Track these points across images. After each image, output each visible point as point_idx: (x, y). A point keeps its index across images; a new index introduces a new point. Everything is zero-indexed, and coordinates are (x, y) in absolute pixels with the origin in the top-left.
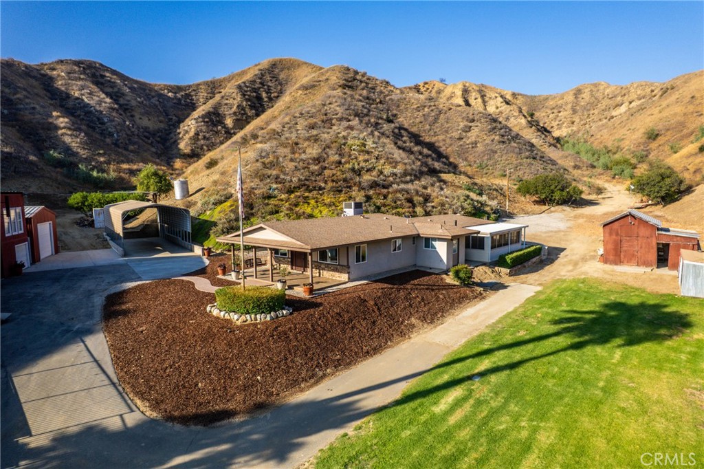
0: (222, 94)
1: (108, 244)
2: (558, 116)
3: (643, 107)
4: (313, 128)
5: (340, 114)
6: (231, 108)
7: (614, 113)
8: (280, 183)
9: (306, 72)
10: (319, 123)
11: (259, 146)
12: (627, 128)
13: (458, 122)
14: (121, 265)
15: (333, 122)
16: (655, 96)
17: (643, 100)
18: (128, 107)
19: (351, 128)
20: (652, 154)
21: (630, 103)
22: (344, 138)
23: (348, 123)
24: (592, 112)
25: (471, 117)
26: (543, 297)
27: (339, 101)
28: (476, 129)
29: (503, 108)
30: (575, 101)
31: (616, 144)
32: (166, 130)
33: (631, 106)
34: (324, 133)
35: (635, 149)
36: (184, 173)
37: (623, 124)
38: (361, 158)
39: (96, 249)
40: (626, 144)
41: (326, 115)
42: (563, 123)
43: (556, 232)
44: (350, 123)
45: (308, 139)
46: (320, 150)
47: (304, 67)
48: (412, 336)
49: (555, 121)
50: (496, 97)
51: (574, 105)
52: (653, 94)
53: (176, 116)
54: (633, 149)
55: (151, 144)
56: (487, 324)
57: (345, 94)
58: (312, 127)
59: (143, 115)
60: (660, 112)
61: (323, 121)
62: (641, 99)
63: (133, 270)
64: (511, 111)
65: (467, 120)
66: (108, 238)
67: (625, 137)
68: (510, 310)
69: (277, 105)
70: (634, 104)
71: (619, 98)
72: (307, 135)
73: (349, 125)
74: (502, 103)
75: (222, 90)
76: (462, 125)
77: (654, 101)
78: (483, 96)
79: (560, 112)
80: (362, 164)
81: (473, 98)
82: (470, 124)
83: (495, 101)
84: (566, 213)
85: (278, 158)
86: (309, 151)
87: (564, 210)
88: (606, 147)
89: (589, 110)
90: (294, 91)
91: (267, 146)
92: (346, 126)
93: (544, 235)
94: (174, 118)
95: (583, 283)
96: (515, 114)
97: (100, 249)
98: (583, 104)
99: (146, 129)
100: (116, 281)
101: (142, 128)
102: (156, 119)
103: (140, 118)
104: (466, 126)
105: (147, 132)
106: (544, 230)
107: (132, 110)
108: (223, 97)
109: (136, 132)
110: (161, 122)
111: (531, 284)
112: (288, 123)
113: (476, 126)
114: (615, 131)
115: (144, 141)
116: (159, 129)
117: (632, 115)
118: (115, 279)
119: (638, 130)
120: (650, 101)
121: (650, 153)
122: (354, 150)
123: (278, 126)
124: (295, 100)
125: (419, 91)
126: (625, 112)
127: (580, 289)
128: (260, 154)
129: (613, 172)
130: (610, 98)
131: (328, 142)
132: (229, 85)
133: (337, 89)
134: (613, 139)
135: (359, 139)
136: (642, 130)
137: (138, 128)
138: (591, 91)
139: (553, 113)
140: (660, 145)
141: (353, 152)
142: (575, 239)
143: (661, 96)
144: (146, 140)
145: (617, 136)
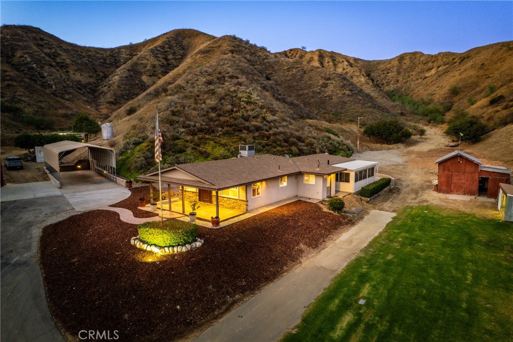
0: (139, 56)
1: (48, 177)
2: (387, 76)
3: (447, 70)
4: (211, 84)
5: (231, 73)
6: (145, 67)
7: (427, 75)
8: (186, 127)
9: (203, 40)
10: (216, 80)
11: (169, 98)
12: (436, 85)
13: (319, 80)
14: (58, 197)
15: (226, 79)
16: (456, 63)
17: (447, 66)
18: (64, 64)
19: (240, 84)
20: (455, 105)
21: (438, 67)
22: (235, 91)
23: (237, 80)
24: (411, 73)
25: (328, 76)
26: (399, 223)
27: (230, 63)
28: (332, 86)
29: (348, 70)
30: (399, 65)
31: (430, 98)
32: (94, 83)
33: (439, 69)
34: (219, 88)
35: (443, 102)
36: (109, 117)
37: (434, 82)
38: (248, 108)
39: (37, 181)
40: (436, 98)
41: (220, 73)
42: (391, 81)
43: (396, 165)
44: (239, 80)
45: (206, 93)
46: (217, 101)
47: (201, 36)
48: (302, 260)
49: (385, 80)
50: (343, 61)
51: (399, 68)
52: (455, 61)
53: (102, 73)
54: (441, 101)
55: (83, 94)
56: (361, 248)
57: (234, 57)
58: (209, 83)
59: (76, 71)
60: (460, 75)
61: (218, 78)
62: (446, 65)
63: (68, 202)
64: (354, 72)
65: (325, 79)
66: (48, 172)
67: (435, 92)
68: (377, 234)
69: (181, 65)
70: (441, 68)
71: (430, 64)
72: (206, 89)
73: (238, 81)
74: (347, 65)
75: (138, 53)
76: (321, 82)
77: (455, 66)
78: (334, 60)
79: (388, 73)
80: (250, 113)
81: (326, 61)
82: (327, 82)
83: (342, 64)
84: (400, 150)
85: (184, 108)
86: (208, 101)
87: (399, 148)
88: (422, 100)
89: (409, 72)
90: (194, 54)
91: (175, 98)
92: (236, 82)
93: (388, 168)
94: (101, 74)
95: (427, 209)
96: (357, 74)
97: (40, 181)
98: (404, 67)
99: (79, 82)
100: (53, 213)
101: (76, 81)
102: (87, 74)
103: (74, 74)
104: (324, 83)
105: (80, 85)
106: (388, 164)
107: (67, 67)
108: (138, 58)
109: (71, 84)
110: (91, 77)
111: (387, 211)
112: (191, 80)
113: (331, 83)
114: (428, 87)
115: (77, 91)
116: (89, 82)
117: (440, 76)
118: (52, 211)
119: (445, 87)
120: (452, 66)
121: (453, 105)
122: (243, 101)
123: (183, 82)
124: (195, 62)
125: (286, 56)
126: (435, 74)
127: (426, 215)
128: (170, 104)
129: (428, 118)
130: (425, 64)
131: (223, 95)
132: (144, 49)
133: (228, 54)
134: (427, 93)
135: (246, 92)
136: (448, 88)
137: (72, 81)
138: (411, 58)
139: (383, 74)
140: (460, 99)
141: (242, 103)
142: (412, 171)
143: (460, 63)
144: (79, 91)
145: (430, 92)
